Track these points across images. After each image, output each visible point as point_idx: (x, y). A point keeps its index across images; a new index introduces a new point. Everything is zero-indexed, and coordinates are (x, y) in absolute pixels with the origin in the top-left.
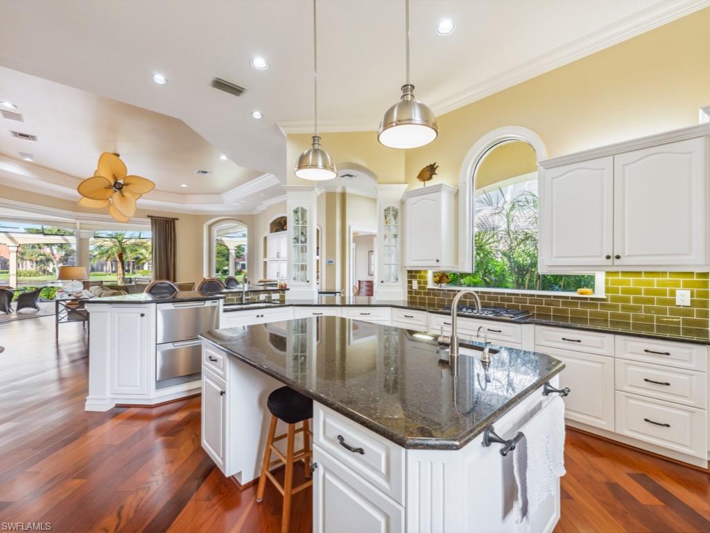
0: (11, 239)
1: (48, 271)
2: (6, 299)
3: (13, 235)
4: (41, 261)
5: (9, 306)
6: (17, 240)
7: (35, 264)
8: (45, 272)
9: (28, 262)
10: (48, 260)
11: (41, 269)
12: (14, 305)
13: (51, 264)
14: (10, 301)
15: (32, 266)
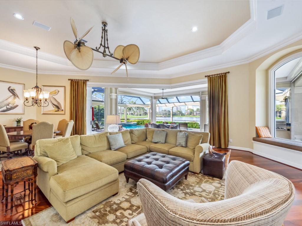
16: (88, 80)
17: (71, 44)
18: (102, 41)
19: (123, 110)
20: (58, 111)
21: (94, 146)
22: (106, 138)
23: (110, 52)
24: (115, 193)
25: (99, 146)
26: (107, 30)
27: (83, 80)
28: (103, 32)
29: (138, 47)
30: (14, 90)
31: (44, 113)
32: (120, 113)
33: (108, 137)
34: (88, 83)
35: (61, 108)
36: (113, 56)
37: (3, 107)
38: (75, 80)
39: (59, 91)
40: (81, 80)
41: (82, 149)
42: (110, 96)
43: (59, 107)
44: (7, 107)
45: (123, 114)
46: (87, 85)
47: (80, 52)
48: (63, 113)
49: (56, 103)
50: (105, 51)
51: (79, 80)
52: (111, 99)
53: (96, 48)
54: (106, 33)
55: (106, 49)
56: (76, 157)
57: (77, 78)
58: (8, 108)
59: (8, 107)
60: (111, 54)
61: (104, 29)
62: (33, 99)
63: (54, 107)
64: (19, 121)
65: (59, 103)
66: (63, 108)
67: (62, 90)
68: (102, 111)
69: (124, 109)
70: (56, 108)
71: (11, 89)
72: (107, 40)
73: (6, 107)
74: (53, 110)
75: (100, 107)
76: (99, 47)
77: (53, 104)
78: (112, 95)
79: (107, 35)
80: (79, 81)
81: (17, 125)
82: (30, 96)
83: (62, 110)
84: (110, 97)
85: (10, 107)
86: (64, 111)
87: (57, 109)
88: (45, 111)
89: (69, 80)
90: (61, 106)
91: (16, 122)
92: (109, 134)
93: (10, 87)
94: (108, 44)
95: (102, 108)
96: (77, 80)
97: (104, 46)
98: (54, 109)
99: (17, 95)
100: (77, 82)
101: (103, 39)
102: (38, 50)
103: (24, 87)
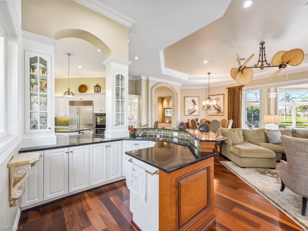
16: (243, 86)
17: (237, 70)
18: (260, 58)
19: (289, 110)
20: (219, 113)
21: (253, 138)
22: (263, 134)
23: (267, 64)
24: (273, 167)
25: (257, 138)
26: (265, 47)
27: (239, 86)
28: (261, 50)
29: (301, 50)
30: (195, 101)
31: (210, 114)
32: (284, 114)
33: (266, 133)
34: (243, 88)
36: (271, 65)
38: (231, 88)
39: (219, 98)
40: (237, 87)
41: (244, 138)
42: (268, 95)
43: (220, 110)
45: (290, 115)
46: (242, 90)
47: (242, 73)
48: (222, 114)
49: (217, 107)
50: (262, 65)
51: (235, 87)
52: (269, 100)
53: (255, 65)
54: (263, 50)
55: (263, 63)
56: (241, 141)
57: (234, 86)
59: (192, 111)
60: (269, 64)
61: (262, 48)
62: (208, 106)
63: (216, 110)
64: (197, 120)
65: (219, 107)
66: (222, 111)
67: (221, 97)
68: (255, 113)
69: (290, 108)
71: (193, 101)
72: (265, 55)
74: (215, 113)
75: (253, 108)
76: (257, 63)
78: (270, 95)
79: (264, 51)
82: (206, 104)
83: (222, 112)
84: (267, 97)
86: (223, 112)
87: (218, 112)
89: (227, 88)
90: (221, 110)
92: (266, 131)
93: (193, 99)
94: (265, 58)
95: (256, 109)
96: (233, 87)
97: (262, 61)
99: (196, 104)
100: (234, 89)
101: (261, 56)
102: (210, 74)
103: (199, 98)
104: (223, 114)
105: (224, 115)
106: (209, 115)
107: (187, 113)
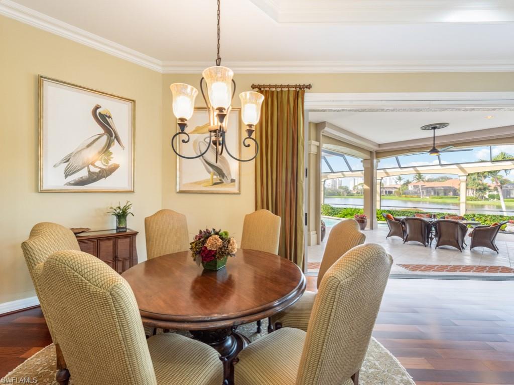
0: (462, 169)
1: (485, 197)
2: (460, 233)
3: (463, 166)
4: (480, 189)
5: (463, 241)
6: (466, 169)
7: (475, 192)
8: (482, 197)
9: (470, 191)
10: (485, 189)
11: (479, 195)
12: (468, 240)
13: (487, 192)
14: (463, 235)
15: (473, 193)
16: (309, 87)
20: (221, 182)
27: (296, 87)
30: (109, 117)
31: (184, 189)
35: (230, 174)
37: (79, 170)
38: (270, 87)
40: (288, 87)
43: (225, 172)
44: (89, 171)
46: (305, 103)
51: (282, 86)
58: (93, 173)
59: (93, 169)
63: (209, 172)
64: (122, 216)
65: (222, 159)
66: (234, 175)
70: (214, 174)
71: (100, 113)
73: (89, 168)
77: (206, 162)
80: (282, 91)
81: (118, 228)
83: (233, 181)
85: (97, 170)
86: (237, 183)
87: (216, 178)
88: (184, 182)
89: (253, 87)
90: (228, 169)
91: (115, 218)
93: (97, 108)
96: (276, 87)
98: (209, 176)
99: (115, 134)
100: (277, 92)
103: (134, 110)
104: (235, 189)
105: (239, 194)
106: (181, 192)
107: (53, 178)
